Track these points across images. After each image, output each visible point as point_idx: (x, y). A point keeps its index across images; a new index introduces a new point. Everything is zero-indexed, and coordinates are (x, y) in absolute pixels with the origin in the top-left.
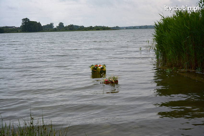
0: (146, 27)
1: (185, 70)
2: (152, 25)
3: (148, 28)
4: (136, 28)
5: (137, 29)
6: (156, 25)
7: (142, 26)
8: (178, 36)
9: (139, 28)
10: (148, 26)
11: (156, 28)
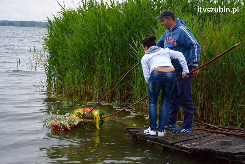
0: (33, 24)
1: (94, 103)
2: (43, 22)
3: (36, 26)
4: (15, 24)
5: (17, 25)
6: (49, 21)
7: (25, 22)
8: (85, 43)
9: (19, 25)
10: (37, 22)
11: (49, 27)
